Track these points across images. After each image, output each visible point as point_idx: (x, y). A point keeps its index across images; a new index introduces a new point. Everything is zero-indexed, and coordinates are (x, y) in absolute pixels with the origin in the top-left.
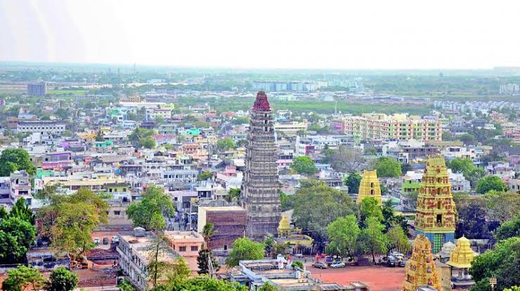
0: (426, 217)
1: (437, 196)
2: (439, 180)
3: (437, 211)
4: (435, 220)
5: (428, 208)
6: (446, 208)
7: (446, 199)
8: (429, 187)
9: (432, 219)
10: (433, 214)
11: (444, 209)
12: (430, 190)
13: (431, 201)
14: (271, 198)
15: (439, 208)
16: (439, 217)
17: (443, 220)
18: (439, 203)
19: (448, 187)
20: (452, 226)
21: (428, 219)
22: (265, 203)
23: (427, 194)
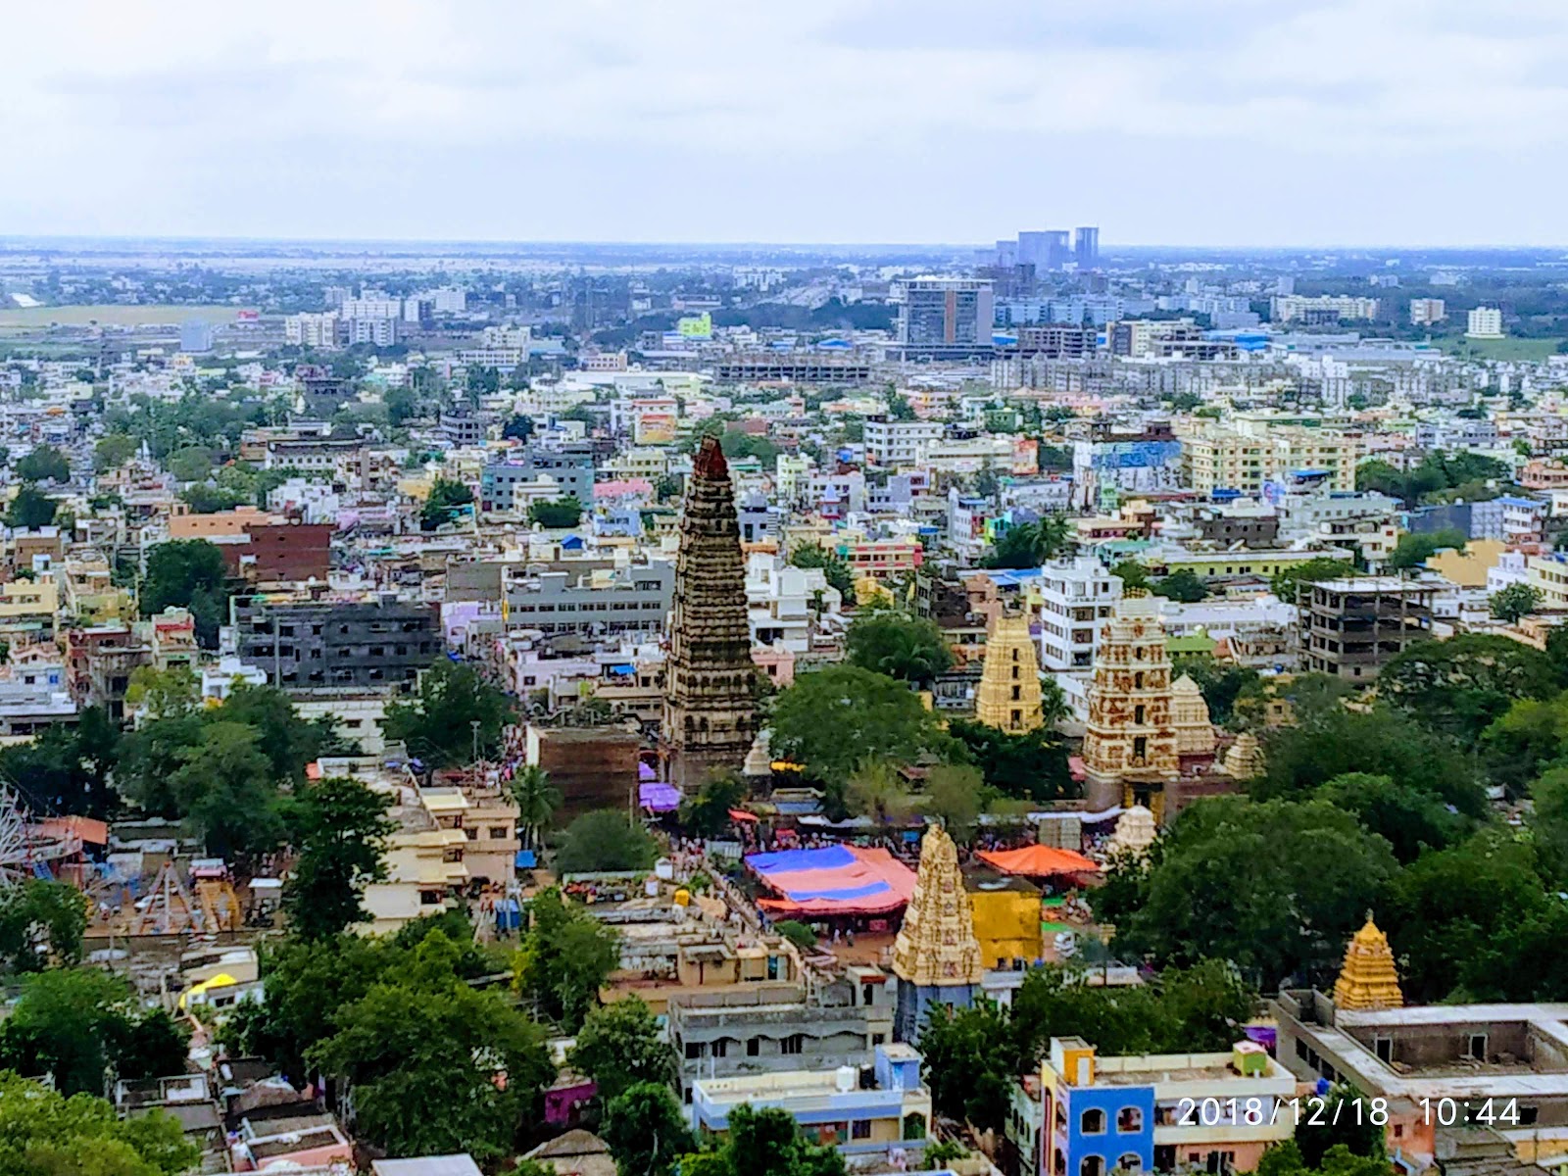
0: (1106, 743)
1: (1135, 694)
2: (1139, 653)
3: (1134, 729)
4: (1129, 750)
5: (1112, 722)
6: (1157, 721)
7: (1157, 699)
8: (1116, 671)
9: (1122, 748)
10: (1123, 737)
11: (1151, 723)
12: (1116, 677)
13: (1119, 705)
14: (732, 697)
15: (1139, 721)
16: (1140, 743)
17: (1149, 751)
18: (1140, 709)
19: (1162, 671)
20: (1171, 766)
21: (1112, 749)
22: (717, 710)
23: (1109, 689)
